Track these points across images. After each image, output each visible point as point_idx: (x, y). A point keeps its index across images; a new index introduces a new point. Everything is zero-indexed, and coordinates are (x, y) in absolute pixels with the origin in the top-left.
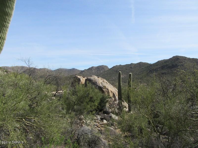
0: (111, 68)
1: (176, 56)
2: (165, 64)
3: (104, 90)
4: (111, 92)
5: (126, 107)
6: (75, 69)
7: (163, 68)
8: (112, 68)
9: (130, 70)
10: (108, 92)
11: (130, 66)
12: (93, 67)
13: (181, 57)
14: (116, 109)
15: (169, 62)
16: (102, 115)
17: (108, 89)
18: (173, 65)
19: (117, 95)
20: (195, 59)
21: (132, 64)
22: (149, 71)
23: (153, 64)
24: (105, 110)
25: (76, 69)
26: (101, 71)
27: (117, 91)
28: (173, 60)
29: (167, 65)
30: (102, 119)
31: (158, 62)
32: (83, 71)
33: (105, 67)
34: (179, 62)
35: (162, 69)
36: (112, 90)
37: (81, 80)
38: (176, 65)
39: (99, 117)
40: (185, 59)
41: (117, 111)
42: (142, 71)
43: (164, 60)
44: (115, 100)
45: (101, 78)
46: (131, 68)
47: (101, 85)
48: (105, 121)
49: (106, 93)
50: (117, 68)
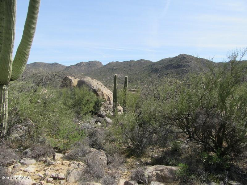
0: (105, 65)
1: (182, 54)
2: (170, 64)
3: (99, 93)
4: (106, 95)
5: (120, 111)
6: (58, 64)
7: (167, 67)
8: (107, 65)
9: (129, 68)
10: (103, 95)
11: (129, 64)
12: (82, 62)
13: (188, 55)
14: (111, 112)
15: (175, 61)
16: (97, 118)
17: (102, 92)
18: (178, 65)
19: (112, 99)
20: (203, 59)
21: (131, 61)
22: (151, 71)
23: (157, 62)
24: (99, 113)
25: (60, 64)
26: (93, 69)
27: (113, 94)
28: (179, 59)
29: (171, 64)
30: (96, 122)
31: (162, 60)
32: (69, 67)
33: (98, 63)
34: (185, 62)
35: (166, 69)
36: (106, 94)
37: (73, 81)
38: (182, 65)
39: (93, 120)
40: (192, 59)
41: (112, 114)
42: (143, 71)
43: (169, 58)
44: (110, 104)
45: (95, 80)
46: (130, 66)
47: (95, 88)
48: (99, 124)
49: (101, 96)
50: (113, 65)
